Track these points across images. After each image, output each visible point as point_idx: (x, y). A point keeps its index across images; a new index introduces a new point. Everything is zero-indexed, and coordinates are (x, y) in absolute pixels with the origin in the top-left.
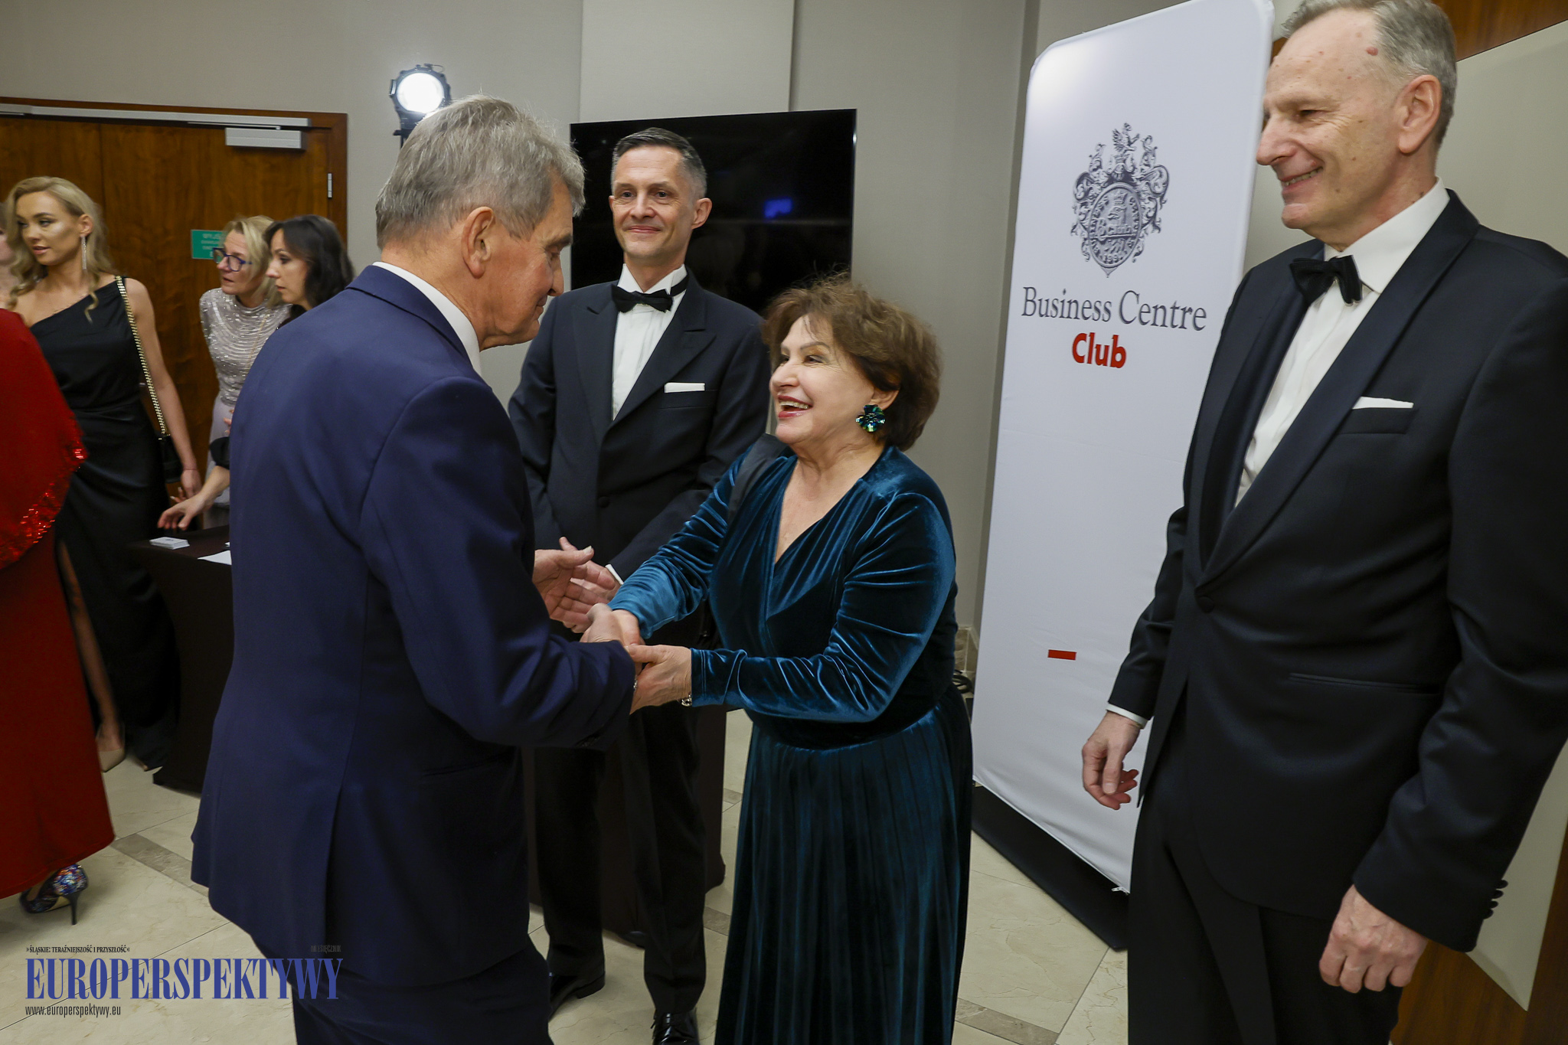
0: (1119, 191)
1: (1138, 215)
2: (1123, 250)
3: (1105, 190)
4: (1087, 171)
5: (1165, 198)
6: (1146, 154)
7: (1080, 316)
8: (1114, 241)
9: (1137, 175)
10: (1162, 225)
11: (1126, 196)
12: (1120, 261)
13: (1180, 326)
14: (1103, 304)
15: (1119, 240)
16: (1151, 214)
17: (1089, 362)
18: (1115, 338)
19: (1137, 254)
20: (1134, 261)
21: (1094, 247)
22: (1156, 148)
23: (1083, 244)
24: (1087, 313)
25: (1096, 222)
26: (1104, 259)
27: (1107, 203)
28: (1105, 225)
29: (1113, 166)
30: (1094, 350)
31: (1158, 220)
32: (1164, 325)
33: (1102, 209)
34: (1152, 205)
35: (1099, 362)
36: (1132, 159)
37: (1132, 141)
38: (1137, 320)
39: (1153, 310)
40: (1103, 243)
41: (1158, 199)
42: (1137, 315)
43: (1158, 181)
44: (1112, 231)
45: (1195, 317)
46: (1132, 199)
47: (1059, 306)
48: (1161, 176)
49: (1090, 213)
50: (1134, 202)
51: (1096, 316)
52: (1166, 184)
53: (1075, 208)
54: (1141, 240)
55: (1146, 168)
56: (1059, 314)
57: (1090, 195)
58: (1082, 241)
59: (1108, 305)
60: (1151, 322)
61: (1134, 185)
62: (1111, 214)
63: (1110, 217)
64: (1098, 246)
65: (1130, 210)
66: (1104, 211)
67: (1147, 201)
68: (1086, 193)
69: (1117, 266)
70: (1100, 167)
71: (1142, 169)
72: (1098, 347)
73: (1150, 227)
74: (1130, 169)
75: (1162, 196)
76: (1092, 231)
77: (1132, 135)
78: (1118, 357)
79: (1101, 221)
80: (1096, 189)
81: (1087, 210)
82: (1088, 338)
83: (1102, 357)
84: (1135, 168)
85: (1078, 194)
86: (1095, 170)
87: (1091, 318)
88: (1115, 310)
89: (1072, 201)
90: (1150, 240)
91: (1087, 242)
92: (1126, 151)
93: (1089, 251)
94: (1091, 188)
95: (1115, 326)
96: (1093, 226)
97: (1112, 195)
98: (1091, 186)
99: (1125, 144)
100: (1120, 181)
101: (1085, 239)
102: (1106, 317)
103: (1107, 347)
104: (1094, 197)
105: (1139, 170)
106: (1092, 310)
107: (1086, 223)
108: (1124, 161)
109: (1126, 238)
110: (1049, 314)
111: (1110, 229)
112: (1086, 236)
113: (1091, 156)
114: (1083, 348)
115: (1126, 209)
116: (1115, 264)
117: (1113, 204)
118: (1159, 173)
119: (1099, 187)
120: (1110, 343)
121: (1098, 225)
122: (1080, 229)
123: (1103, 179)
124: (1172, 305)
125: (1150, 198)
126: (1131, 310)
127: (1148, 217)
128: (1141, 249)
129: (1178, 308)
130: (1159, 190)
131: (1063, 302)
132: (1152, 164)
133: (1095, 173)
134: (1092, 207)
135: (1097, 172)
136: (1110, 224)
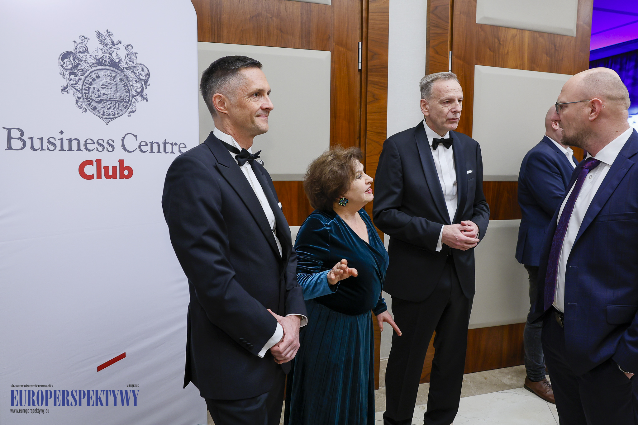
0: (108, 72)
1: (128, 89)
2: (118, 108)
3: (94, 69)
4: (73, 51)
5: (148, 83)
6: (128, 55)
7: (82, 147)
8: (109, 103)
9: (123, 65)
10: (148, 98)
11: (116, 75)
12: (117, 115)
13: (170, 152)
14: (106, 141)
15: (114, 102)
16: (139, 90)
17: (99, 177)
18: (121, 162)
19: (130, 112)
20: (130, 116)
21: (90, 104)
22: (136, 53)
23: (77, 102)
24: (90, 147)
25: (89, 88)
26: (102, 113)
27: (98, 77)
28: (98, 91)
29: (100, 55)
30: (103, 171)
31: (144, 94)
32: (159, 152)
33: (94, 80)
34: (139, 85)
35: (108, 177)
36: (117, 55)
37: (115, 43)
38: (138, 150)
39: (149, 145)
40: (97, 102)
41: (143, 83)
42: (137, 147)
43: (142, 72)
44: (106, 96)
45: (180, 147)
46: (120, 79)
47: (58, 143)
48: (143, 70)
49: (81, 81)
50: (123, 81)
51: (100, 149)
52: (148, 75)
53: (63, 75)
54: (134, 104)
55: (130, 63)
56: (59, 147)
57: (79, 68)
58: (75, 99)
59: (110, 142)
60: (150, 150)
61: (122, 71)
62: (102, 85)
63: (103, 86)
64: (94, 104)
65: (120, 85)
66: (95, 82)
67: (134, 82)
68: (75, 67)
69: (115, 118)
70: (87, 51)
71: (127, 63)
72: (106, 168)
73: (139, 98)
74: (117, 60)
75: (146, 82)
76: (85, 93)
77: (115, 40)
78: (126, 172)
79: (94, 88)
80: (84, 66)
81: (77, 78)
82: (95, 163)
83: (111, 173)
84: (120, 61)
85: (64, 66)
86: (80, 52)
87: (96, 149)
88: (117, 144)
89: (59, 69)
90: (139, 104)
91: (81, 100)
92: (110, 48)
93: (84, 106)
94: (80, 64)
95: (119, 153)
96: (85, 89)
97: (101, 73)
98: (80, 62)
99: (110, 43)
100: (107, 65)
101: (80, 98)
102: (110, 149)
103: (114, 168)
104: (84, 71)
105: (125, 63)
106: (96, 145)
107: (79, 87)
108: (111, 54)
109: (122, 102)
110: (45, 147)
111: (104, 94)
112: (80, 95)
113: (75, 42)
114: (90, 170)
115: (117, 84)
116: (112, 117)
117: (105, 79)
118: (141, 69)
119: (88, 65)
120: (118, 165)
121: (91, 90)
122: (72, 91)
123: (91, 60)
124: (163, 141)
125: (136, 81)
126: (131, 143)
127: (136, 91)
128: (134, 109)
129: (168, 143)
130: (144, 78)
131: (62, 140)
132: (135, 61)
133: (81, 55)
134: (83, 77)
135: (85, 54)
136: (103, 91)
